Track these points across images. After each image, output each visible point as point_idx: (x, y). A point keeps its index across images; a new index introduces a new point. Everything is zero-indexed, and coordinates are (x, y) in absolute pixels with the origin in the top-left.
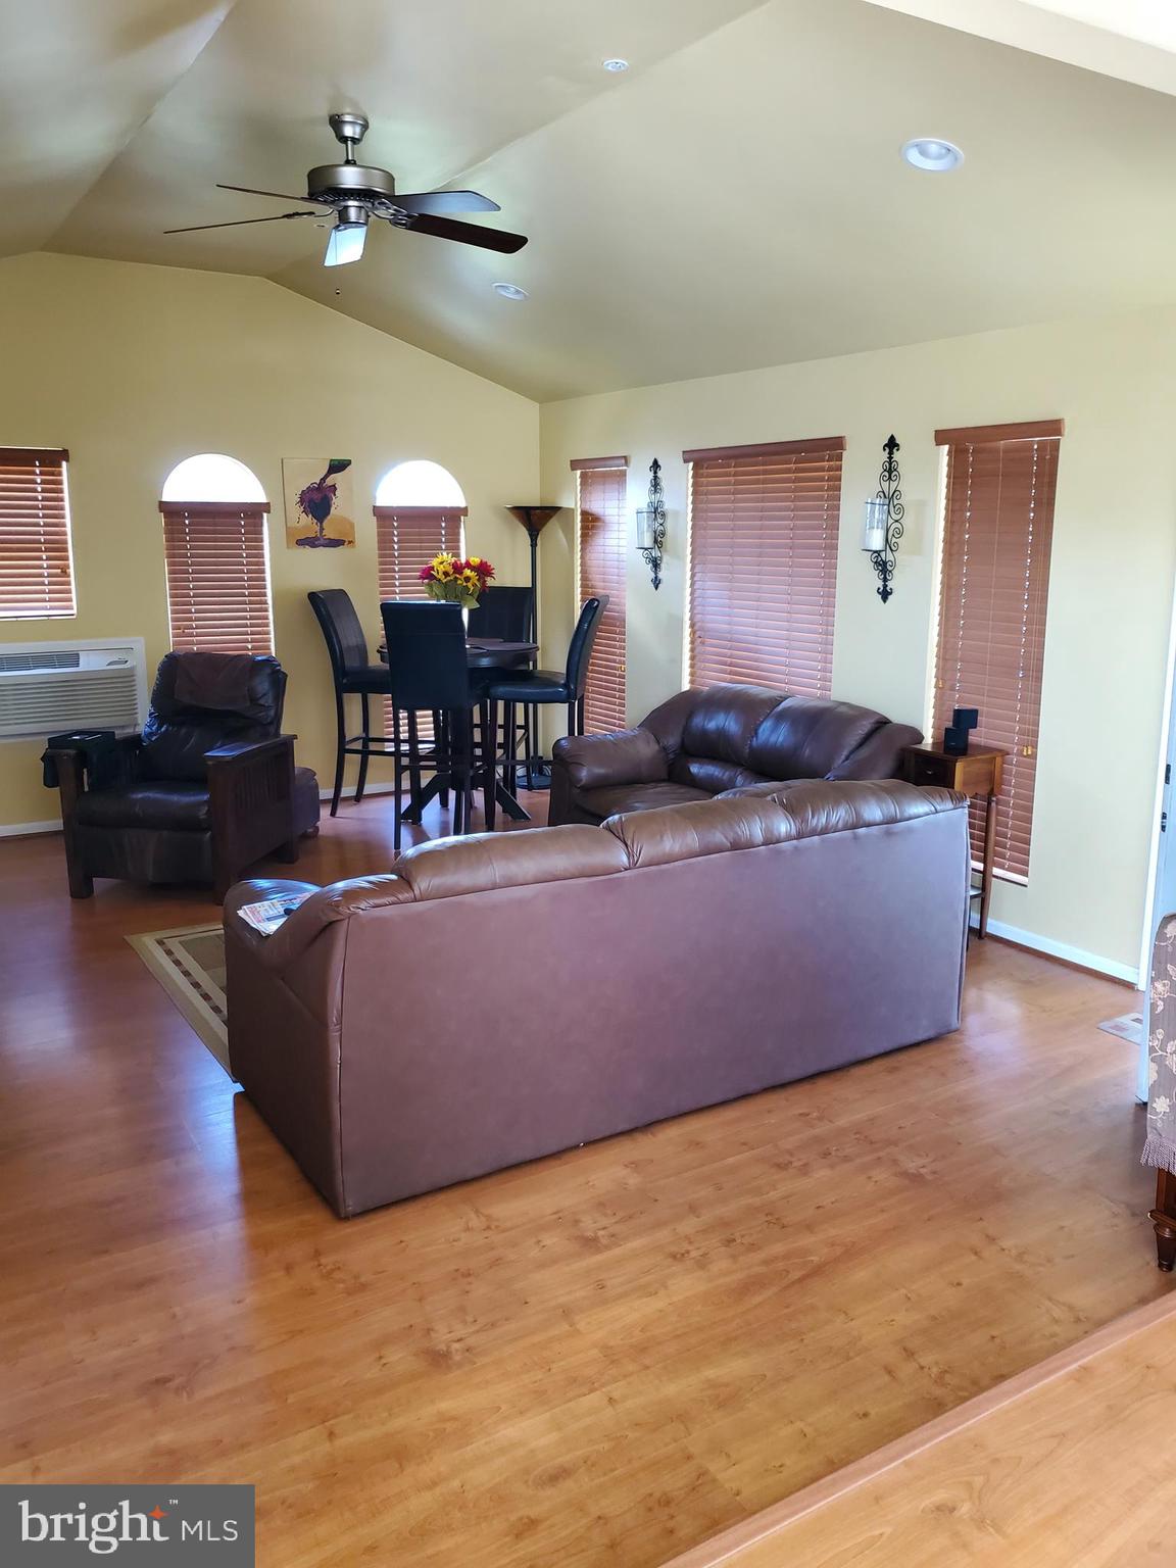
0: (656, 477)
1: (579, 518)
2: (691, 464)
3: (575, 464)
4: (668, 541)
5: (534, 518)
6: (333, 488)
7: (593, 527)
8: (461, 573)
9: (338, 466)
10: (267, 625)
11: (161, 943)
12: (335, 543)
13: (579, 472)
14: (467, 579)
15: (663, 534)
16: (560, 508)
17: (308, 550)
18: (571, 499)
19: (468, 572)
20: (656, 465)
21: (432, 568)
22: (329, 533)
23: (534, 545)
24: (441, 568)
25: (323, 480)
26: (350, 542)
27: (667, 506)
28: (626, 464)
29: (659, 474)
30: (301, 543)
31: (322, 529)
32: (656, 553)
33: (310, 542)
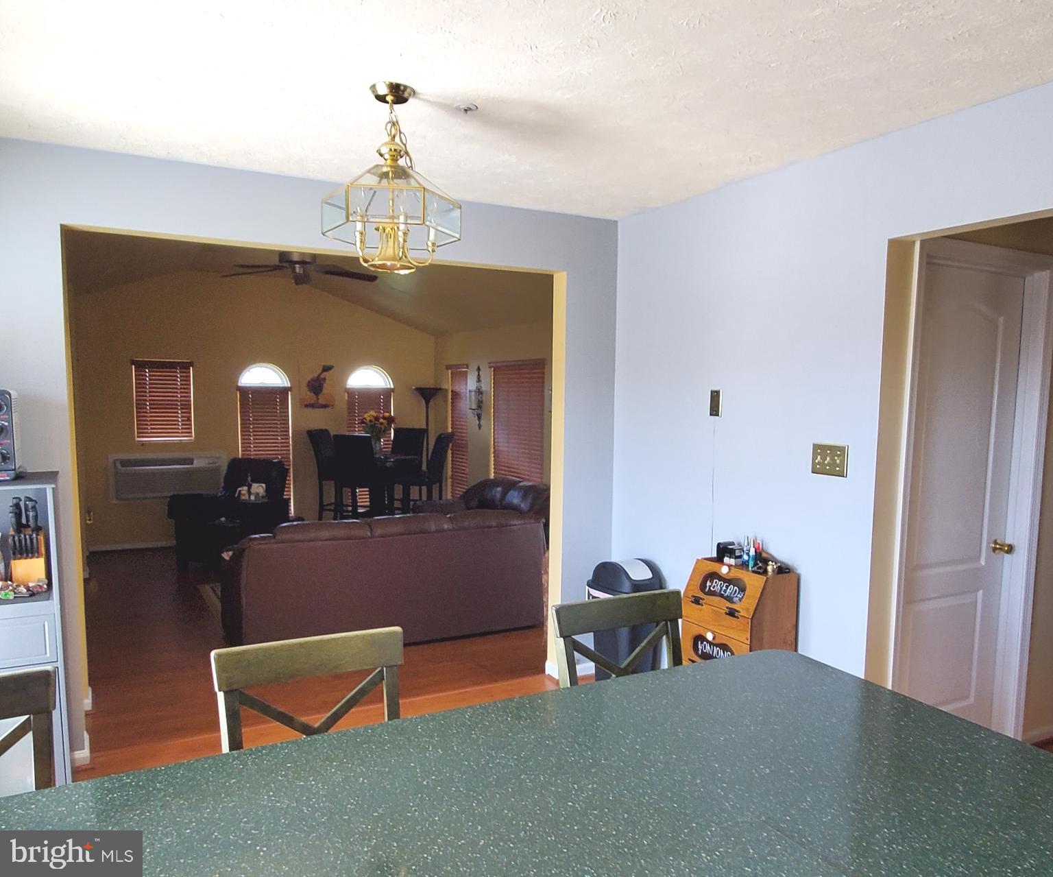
0: (479, 375)
1: (450, 393)
2: (493, 369)
3: (448, 367)
4: (484, 406)
5: (428, 394)
6: (325, 379)
7: (456, 398)
8: (378, 421)
9: (327, 369)
10: (289, 446)
11: (212, 588)
12: (325, 406)
13: (450, 371)
14: (382, 424)
15: (482, 402)
16: (440, 389)
17: (311, 410)
18: (447, 385)
19: (381, 420)
20: (479, 369)
21: (364, 418)
22: (321, 401)
23: (427, 407)
24: (368, 419)
25: (319, 375)
26: (332, 406)
27: (484, 389)
28: (467, 367)
29: (481, 373)
30: (307, 406)
31: (318, 399)
32: (479, 412)
33: (312, 406)
